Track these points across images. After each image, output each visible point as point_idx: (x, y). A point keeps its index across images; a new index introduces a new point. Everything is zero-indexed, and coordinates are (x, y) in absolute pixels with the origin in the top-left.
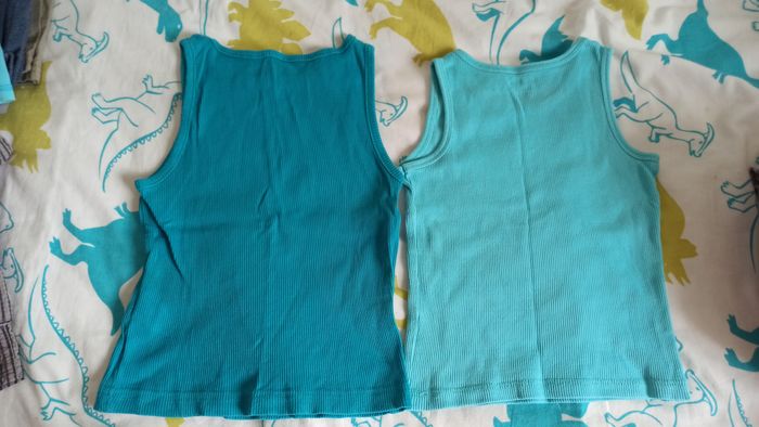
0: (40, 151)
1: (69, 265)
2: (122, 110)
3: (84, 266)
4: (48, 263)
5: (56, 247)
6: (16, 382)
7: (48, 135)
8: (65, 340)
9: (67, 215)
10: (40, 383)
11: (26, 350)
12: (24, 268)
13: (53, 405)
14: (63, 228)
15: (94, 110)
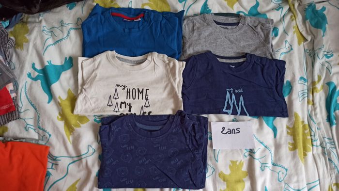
0: (24, 43)
1: (34, 81)
2: (52, 32)
3: (39, 81)
4: (27, 80)
5: (29, 75)
6: (16, 119)
7: (27, 38)
8: (33, 105)
9: (33, 65)
10: (24, 119)
11: (20, 109)
12: (18, 82)
13: (28, 126)
14: (32, 69)
15: (43, 30)
